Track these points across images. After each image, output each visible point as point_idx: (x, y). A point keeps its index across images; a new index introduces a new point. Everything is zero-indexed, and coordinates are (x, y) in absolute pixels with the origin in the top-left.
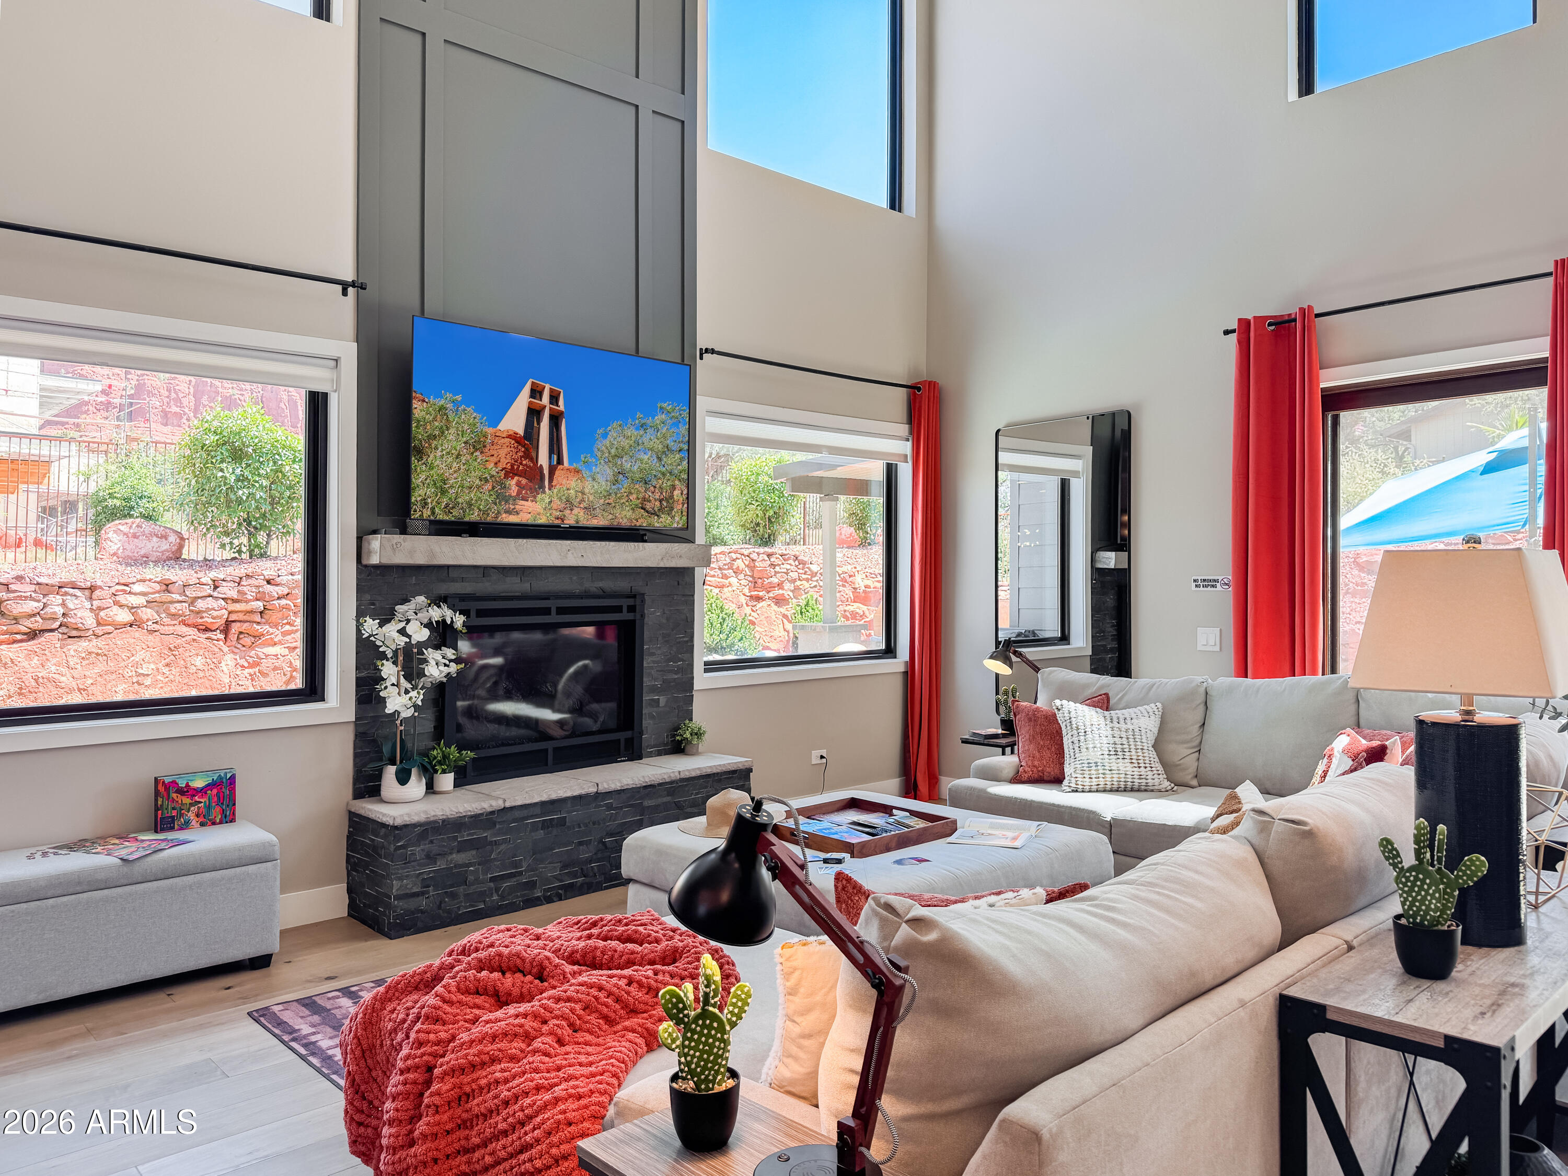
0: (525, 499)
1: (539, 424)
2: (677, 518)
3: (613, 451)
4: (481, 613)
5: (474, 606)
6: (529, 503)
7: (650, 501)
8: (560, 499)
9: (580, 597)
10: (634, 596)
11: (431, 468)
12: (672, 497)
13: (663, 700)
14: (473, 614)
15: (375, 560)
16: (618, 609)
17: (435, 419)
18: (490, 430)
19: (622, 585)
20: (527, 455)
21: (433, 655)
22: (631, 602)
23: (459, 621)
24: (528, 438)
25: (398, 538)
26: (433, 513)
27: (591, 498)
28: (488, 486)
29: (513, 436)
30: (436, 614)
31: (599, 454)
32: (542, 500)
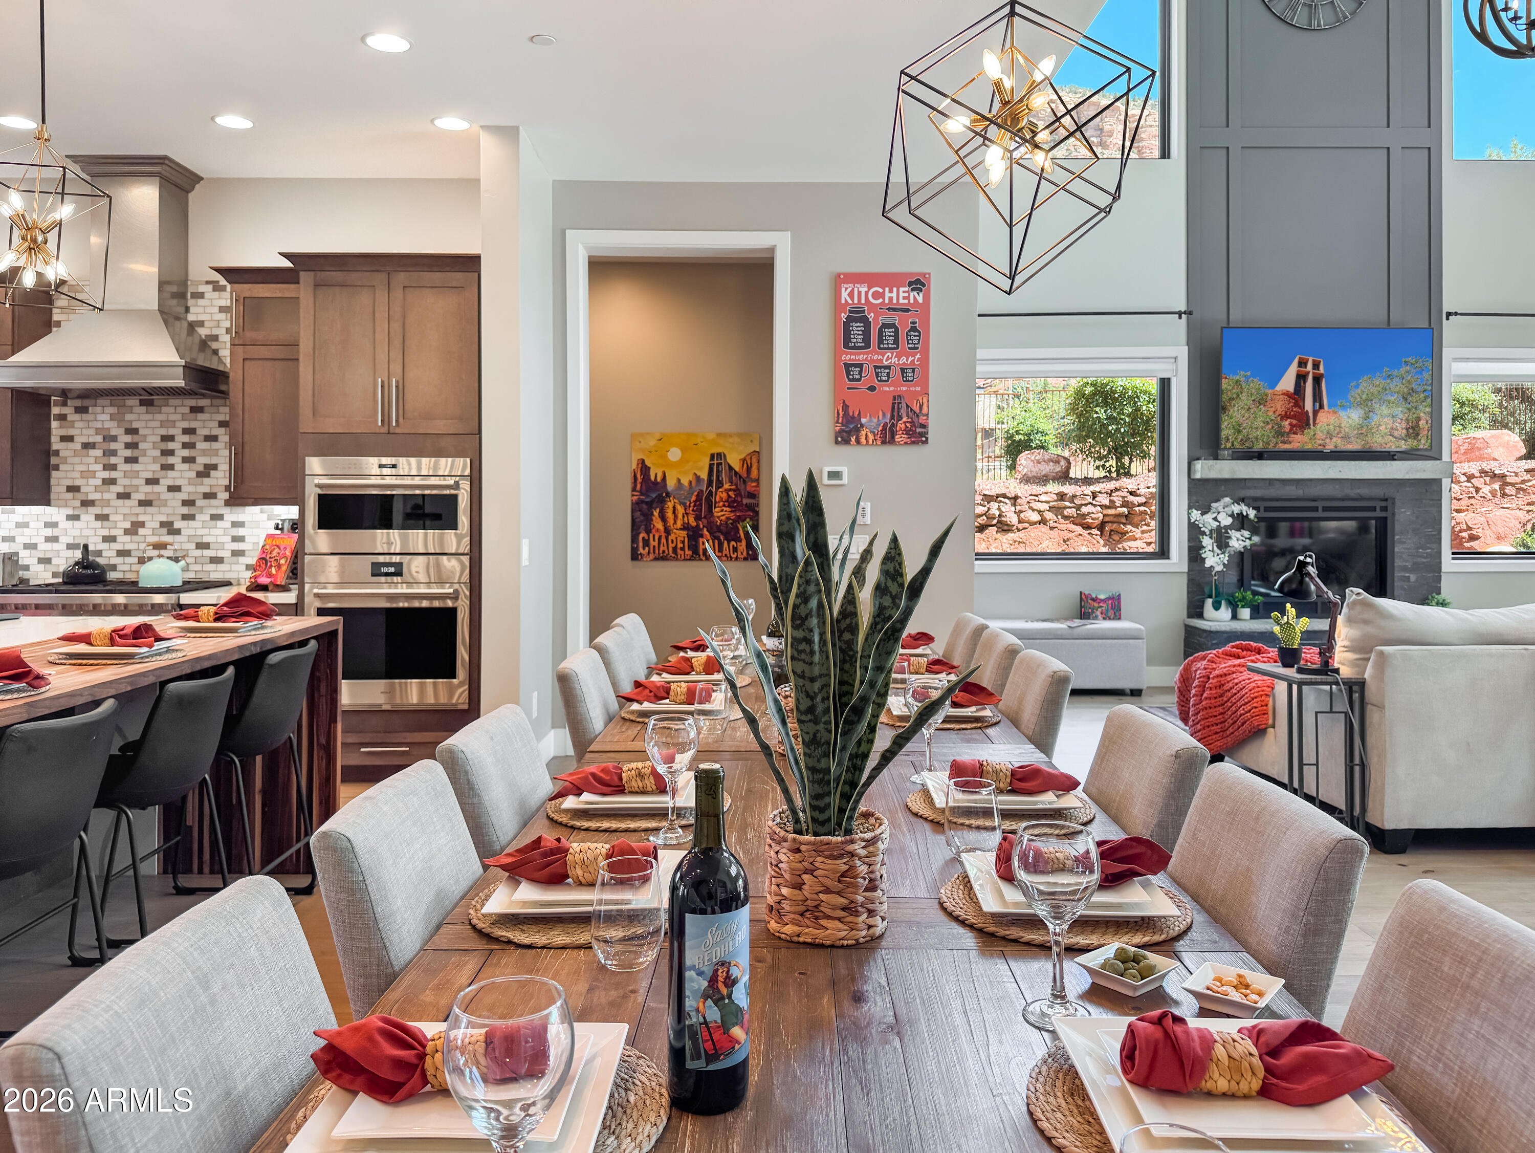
0: (1295, 433)
1: (1305, 383)
2: (1423, 441)
3: (1364, 397)
4: (1267, 509)
5: (1262, 505)
6: (1299, 436)
7: (1397, 430)
8: (1322, 432)
9: (1343, 500)
10: (1386, 500)
11: (1231, 418)
12: (1418, 426)
13: (1413, 578)
14: (1262, 509)
15: (1198, 476)
16: (1373, 509)
17: (1233, 388)
18: (1270, 391)
19: (1378, 492)
20: (1296, 404)
21: (1234, 534)
22: (1383, 504)
23: (1252, 514)
24: (1298, 393)
25: (1211, 462)
26: (1233, 445)
27: (1347, 430)
28: (1270, 426)
29: (1287, 394)
30: (1236, 509)
31: (1352, 400)
32: (1309, 433)
